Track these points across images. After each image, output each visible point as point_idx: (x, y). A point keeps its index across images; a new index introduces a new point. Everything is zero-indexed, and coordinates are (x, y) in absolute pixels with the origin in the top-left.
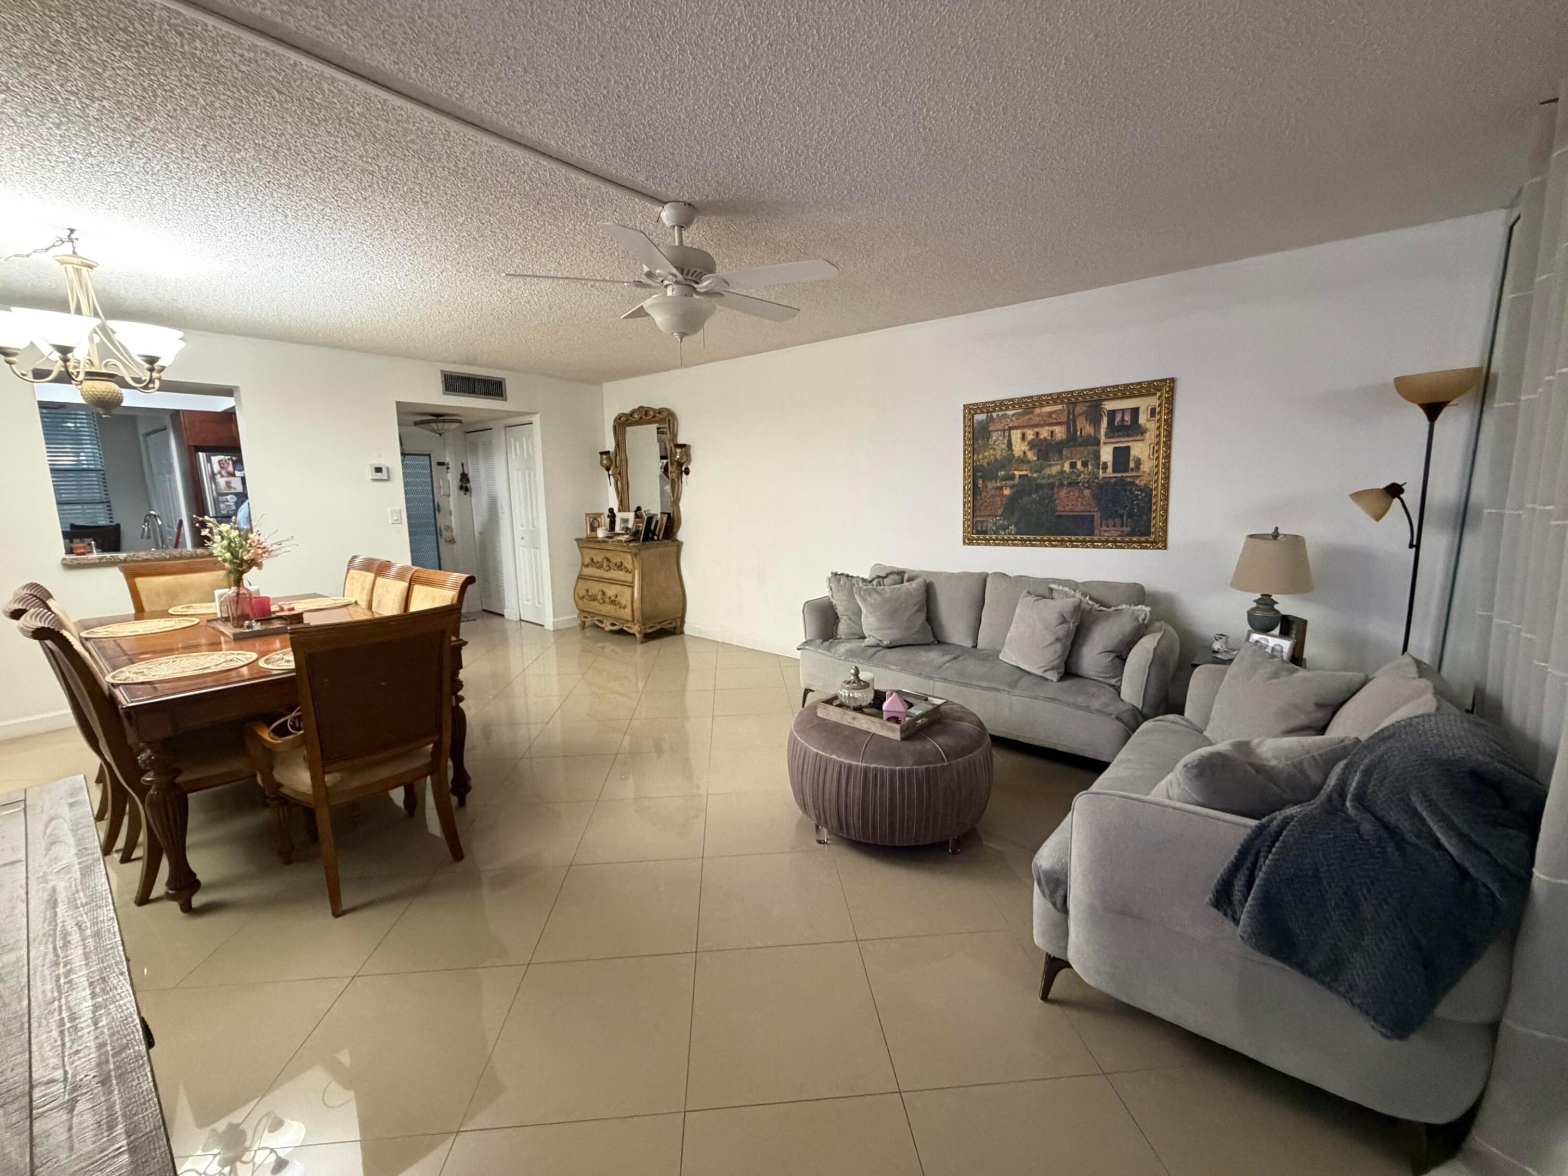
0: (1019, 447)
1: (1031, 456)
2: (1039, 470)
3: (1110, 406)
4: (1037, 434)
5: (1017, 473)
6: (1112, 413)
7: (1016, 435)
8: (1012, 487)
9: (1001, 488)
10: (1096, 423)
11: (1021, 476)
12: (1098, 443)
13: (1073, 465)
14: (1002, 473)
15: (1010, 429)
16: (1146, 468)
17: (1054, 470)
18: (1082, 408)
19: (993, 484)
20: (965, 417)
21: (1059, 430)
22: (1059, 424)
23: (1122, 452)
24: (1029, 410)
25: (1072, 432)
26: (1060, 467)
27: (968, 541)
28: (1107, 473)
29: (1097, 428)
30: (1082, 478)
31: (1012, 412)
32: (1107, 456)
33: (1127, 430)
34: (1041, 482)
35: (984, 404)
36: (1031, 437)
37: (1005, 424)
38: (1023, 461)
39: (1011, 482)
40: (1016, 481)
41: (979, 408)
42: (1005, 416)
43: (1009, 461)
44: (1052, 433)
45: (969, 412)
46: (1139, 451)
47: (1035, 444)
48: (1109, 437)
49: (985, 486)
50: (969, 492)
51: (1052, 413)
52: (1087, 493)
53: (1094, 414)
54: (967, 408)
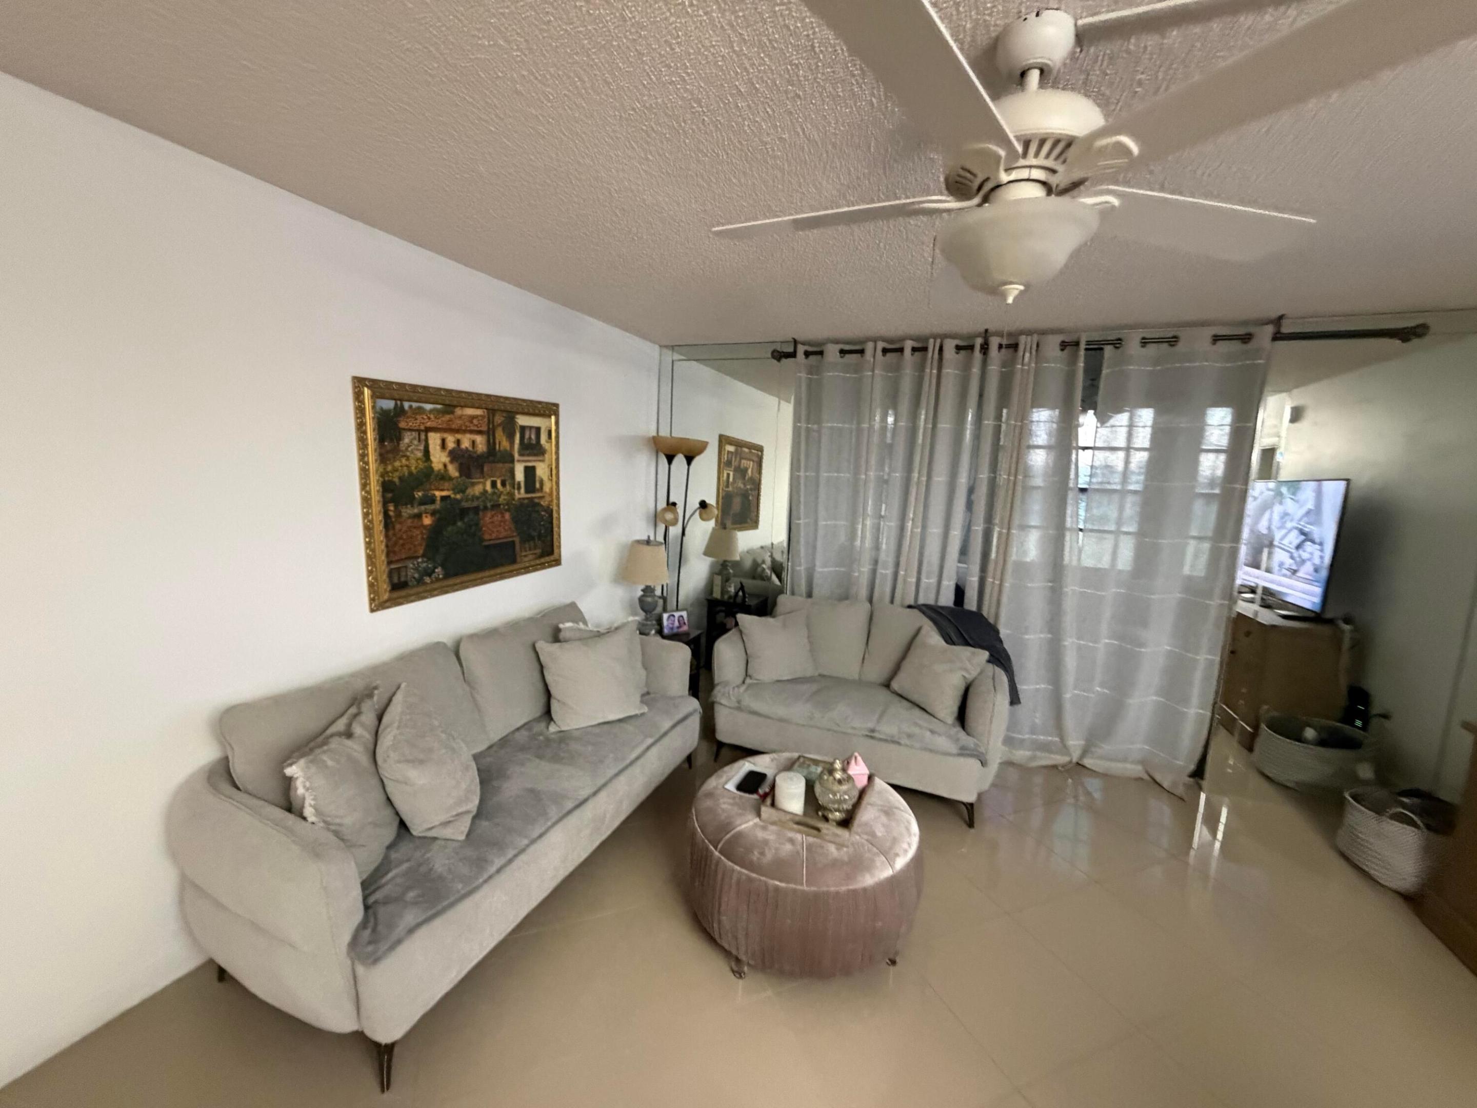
0: (439, 458)
1: (453, 471)
2: (462, 490)
3: (522, 420)
4: (458, 442)
5: (438, 494)
6: (523, 428)
7: (434, 439)
8: (433, 513)
9: (419, 516)
10: (511, 437)
11: (443, 498)
12: (512, 461)
13: (494, 484)
14: (419, 494)
15: (428, 430)
16: (547, 488)
17: (477, 490)
18: (499, 419)
19: (407, 511)
20: (358, 396)
21: (480, 440)
22: (480, 432)
23: (530, 472)
24: (449, 408)
25: (491, 444)
26: (482, 486)
27: (378, 604)
28: (521, 494)
29: (512, 443)
30: (502, 499)
31: (428, 407)
32: (520, 476)
33: (533, 448)
34: (465, 505)
35: (389, 384)
36: (451, 445)
37: (420, 422)
38: (443, 477)
39: (432, 507)
40: (438, 505)
41: (380, 388)
42: (420, 410)
43: (427, 476)
44: (474, 443)
45: (366, 391)
46: (542, 471)
47: (456, 455)
48: (521, 454)
49: (399, 514)
50: (379, 527)
51: (473, 418)
52: (507, 516)
53: (510, 427)
54: (359, 383)
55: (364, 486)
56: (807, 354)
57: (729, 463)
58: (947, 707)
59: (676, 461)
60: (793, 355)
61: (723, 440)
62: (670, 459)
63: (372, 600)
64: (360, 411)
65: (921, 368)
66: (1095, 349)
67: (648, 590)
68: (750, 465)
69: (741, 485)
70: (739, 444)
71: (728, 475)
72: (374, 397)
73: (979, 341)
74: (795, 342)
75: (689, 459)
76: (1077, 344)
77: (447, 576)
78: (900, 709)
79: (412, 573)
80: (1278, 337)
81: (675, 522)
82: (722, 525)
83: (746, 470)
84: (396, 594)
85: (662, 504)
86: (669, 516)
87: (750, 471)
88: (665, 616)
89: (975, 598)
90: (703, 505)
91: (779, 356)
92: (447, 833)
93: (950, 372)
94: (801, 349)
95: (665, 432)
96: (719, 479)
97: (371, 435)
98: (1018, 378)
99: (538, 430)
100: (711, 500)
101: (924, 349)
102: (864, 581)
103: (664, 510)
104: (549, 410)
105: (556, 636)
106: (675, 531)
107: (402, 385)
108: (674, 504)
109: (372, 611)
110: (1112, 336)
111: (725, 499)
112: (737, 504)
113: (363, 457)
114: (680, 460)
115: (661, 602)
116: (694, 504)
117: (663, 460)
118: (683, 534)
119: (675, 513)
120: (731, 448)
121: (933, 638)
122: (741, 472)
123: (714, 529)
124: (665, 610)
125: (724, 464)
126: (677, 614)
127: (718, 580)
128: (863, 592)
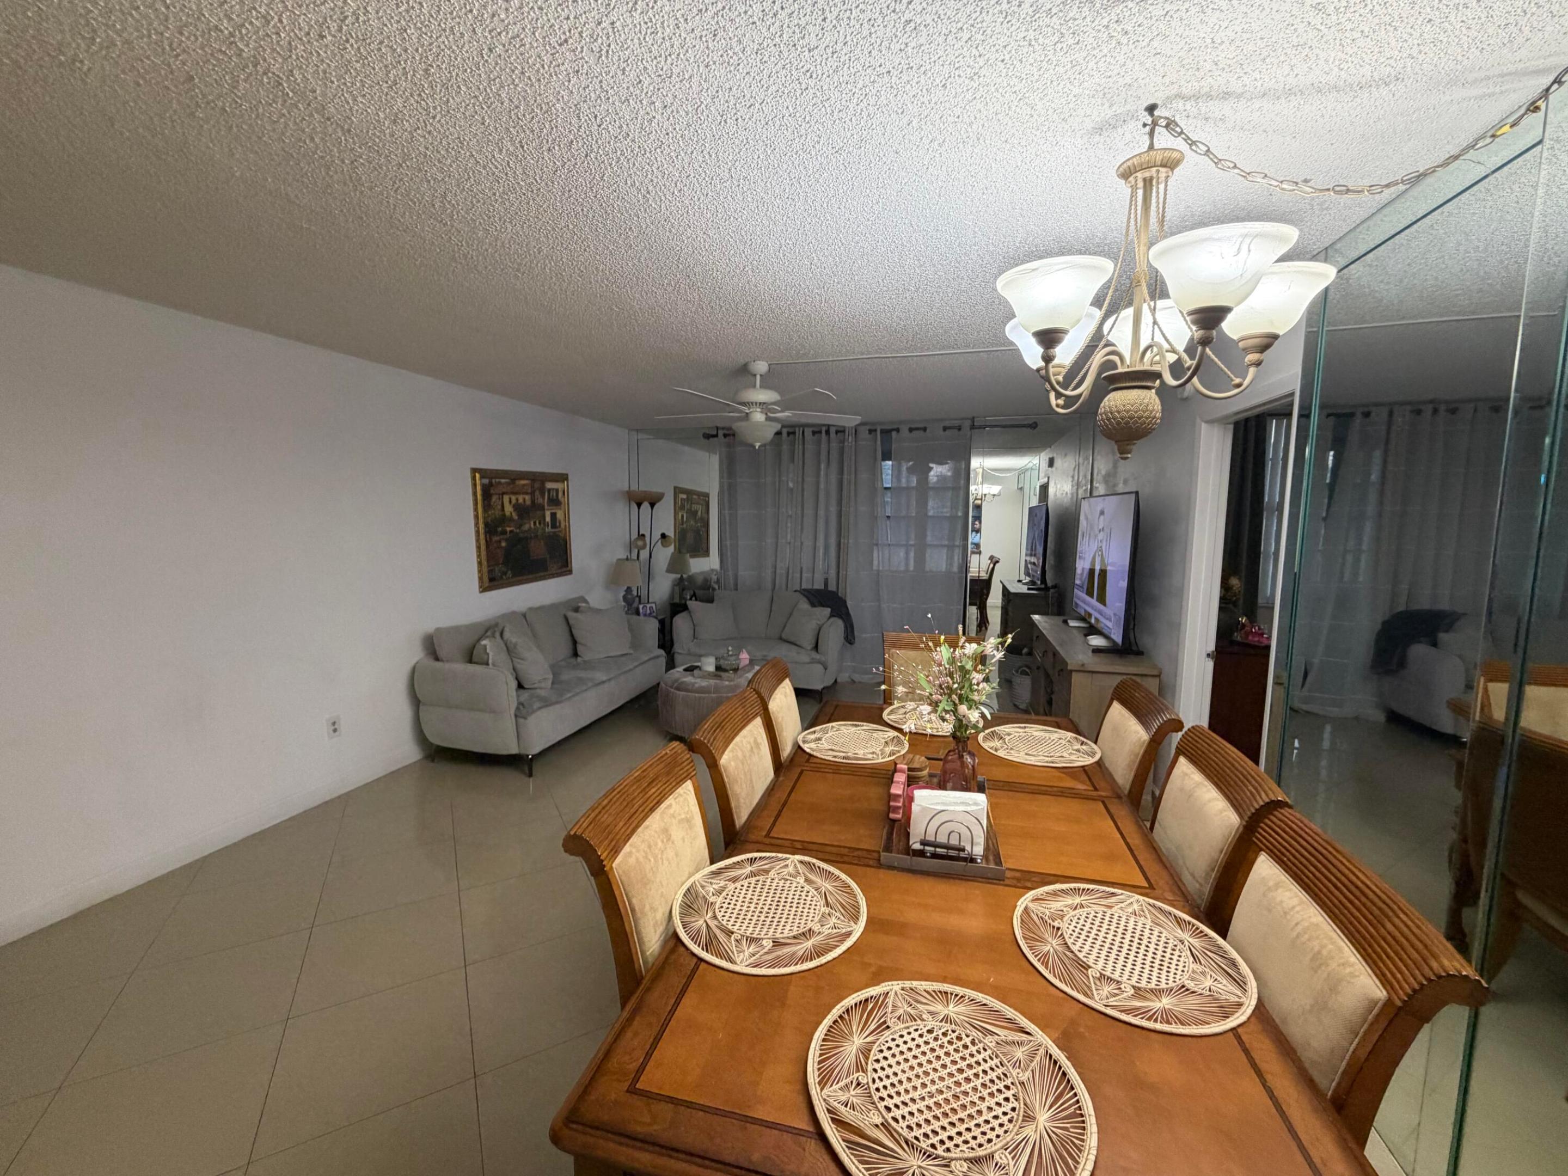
0: (509, 509)
1: (515, 517)
2: (521, 526)
3: (549, 485)
4: (517, 500)
5: (508, 529)
6: (549, 490)
7: (506, 498)
8: (506, 540)
9: (500, 542)
10: (543, 495)
11: (511, 532)
12: (543, 509)
13: (535, 523)
14: (500, 529)
15: (503, 494)
16: (563, 526)
17: (526, 527)
18: (537, 485)
19: (495, 538)
20: (474, 478)
21: (527, 497)
22: (527, 493)
23: (553, 515)
24: (513, 481)
25: (533, 501)
26: (529, 525)
27: (483, 589)
28: (549, 529)
29: (544, 499)
30: (540, 532)
31: (503, 481)
32: (548, 519)
33: (555, 502)
34: (521, 535)
35: (486, 470)
36: (514, 501)
37: (501, 489)
38: (511, 519)
39: (505, 537)
40: (508, 535)
41: (484, 473)
42: (500, 483)
43: (504, 519)
44: (524, 500)
45: (478, 475)
46: (560, 515)
47: (517, 507)
48: (549, 505)
49: (491, 539)
50: (483, 547)
51: (524, 485)
52: (542, 543)
53: (542, 490)
54: (474, 471)
55: (477, 524)
56: (725, 436)
57: (682, 507)
58: (808, 643)
59: (642, 507)
60: (716, 436)
61: (677, 490)
62: (639, 505)
63: (480, 587)
64: (474, 485)
65: (793, 444)
66: (886, 433)
67: (629, 590)
68: (699, 508)
69: (692, 522)
70: (689, 492)
71: (682, 516)
72: (482, 477)
73: (824, 429)
74: (717, 428)
75: (652, 505)
76: (876, 430)
77: (514, 576)
78: (785, 646)
79: (497, 573)
80: (973, 427)
81: (644, 547)
82: (679, 551)
83: (697, 512)
84: (492, 584)
85: (635, 535)
86: (640, 543)
87: (699, 513)
88: (641, 607)
89: (835, 583)
90: (663, 536)
91: (708, 436)
92: (543, 685)
93: (810, 447)
94: (721, 433)
95: (634, 487)
96: (675, 519)
97: (479, 497)
98: (846, 450)
99: (557, 490)
100: (671, 533)
101: (794, 433)
102: (769, 579)
103: (636, 539)
104: (563, 478)
105: (577, 610)
106: (644, 554)
107: (491, 471)
108: (643, 535)
109: (481, 592)
110: (895, 427)
111: (682, 535)
112: (690, 537)
113: (476, 509)
114: (646, 505)
115: (637, 599)
116: (657, 535)
117: (635, 506)
118: (650, 556)
119: (644, 541)
120: (684, 496)
121: (804, 605)
122: (693, 514)
123: (673, 554)
124: (640, 603)
125: (678, 507)
126: (648, 606)
127: (677, 588)
128: (769, 585)
